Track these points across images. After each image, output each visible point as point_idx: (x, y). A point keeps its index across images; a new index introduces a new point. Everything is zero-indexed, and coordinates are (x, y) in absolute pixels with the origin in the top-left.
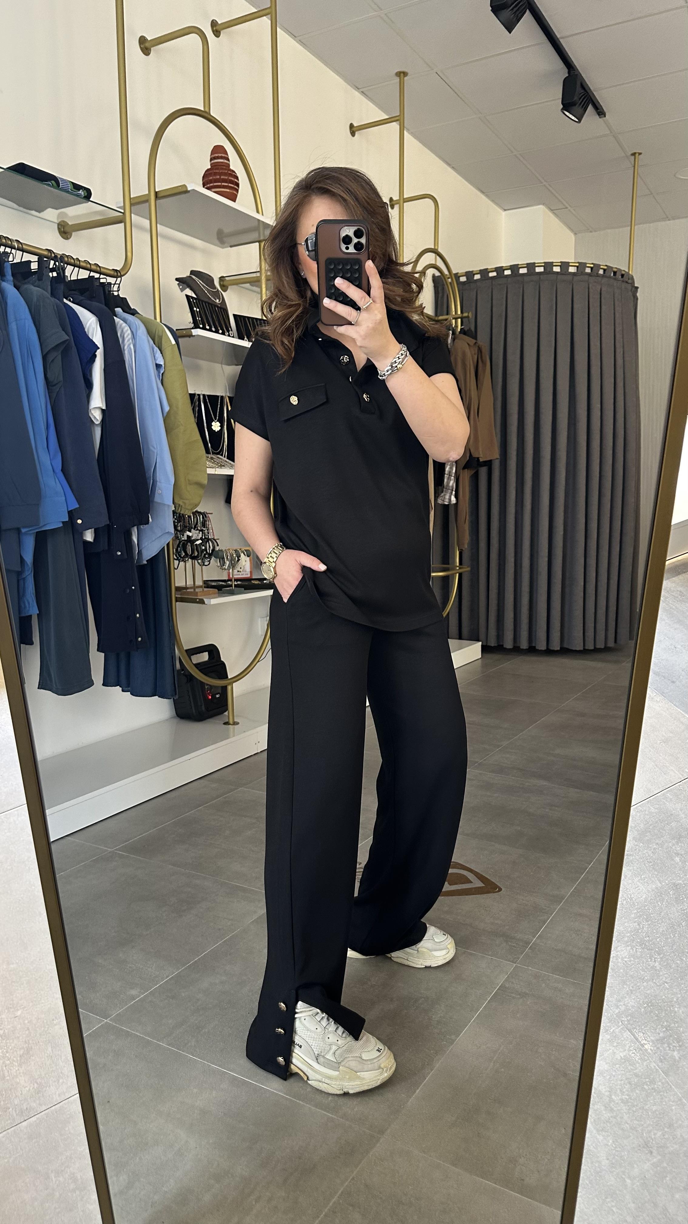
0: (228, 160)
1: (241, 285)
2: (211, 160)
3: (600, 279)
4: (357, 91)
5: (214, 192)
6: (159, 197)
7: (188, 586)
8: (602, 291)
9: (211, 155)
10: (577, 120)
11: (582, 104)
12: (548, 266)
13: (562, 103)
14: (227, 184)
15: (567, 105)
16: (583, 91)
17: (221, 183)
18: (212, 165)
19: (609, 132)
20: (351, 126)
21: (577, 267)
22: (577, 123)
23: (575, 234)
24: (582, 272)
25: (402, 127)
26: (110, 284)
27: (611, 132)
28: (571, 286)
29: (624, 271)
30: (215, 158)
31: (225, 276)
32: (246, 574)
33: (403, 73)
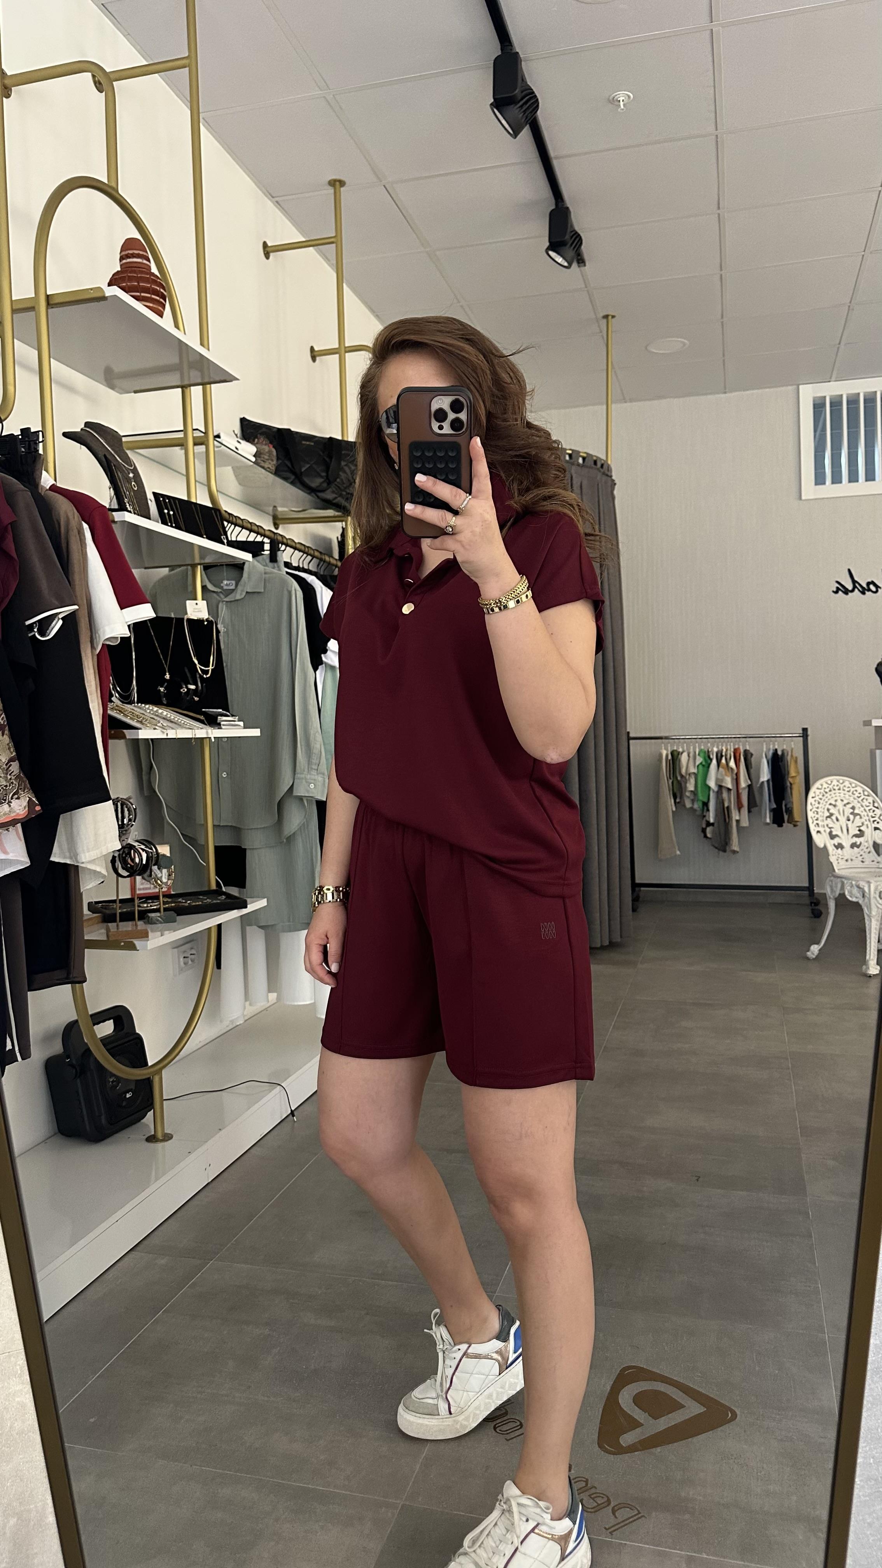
0: (149, 261)
2: (121, 258)
4: (269, 199)
6: (53, 304)
8: (583, 484)
9: (120, 254)
10: (566, 264)
11: (573, 246)
13: (550, 241)
15: (554, 246)
18: (123, 267)
19: (583, 286)
20: (265, 245)
22: (564, 269)
25: (339, 254)
27: (586, 287)
29: (604, 461)
30: (126, 257)
33: (340, 181)
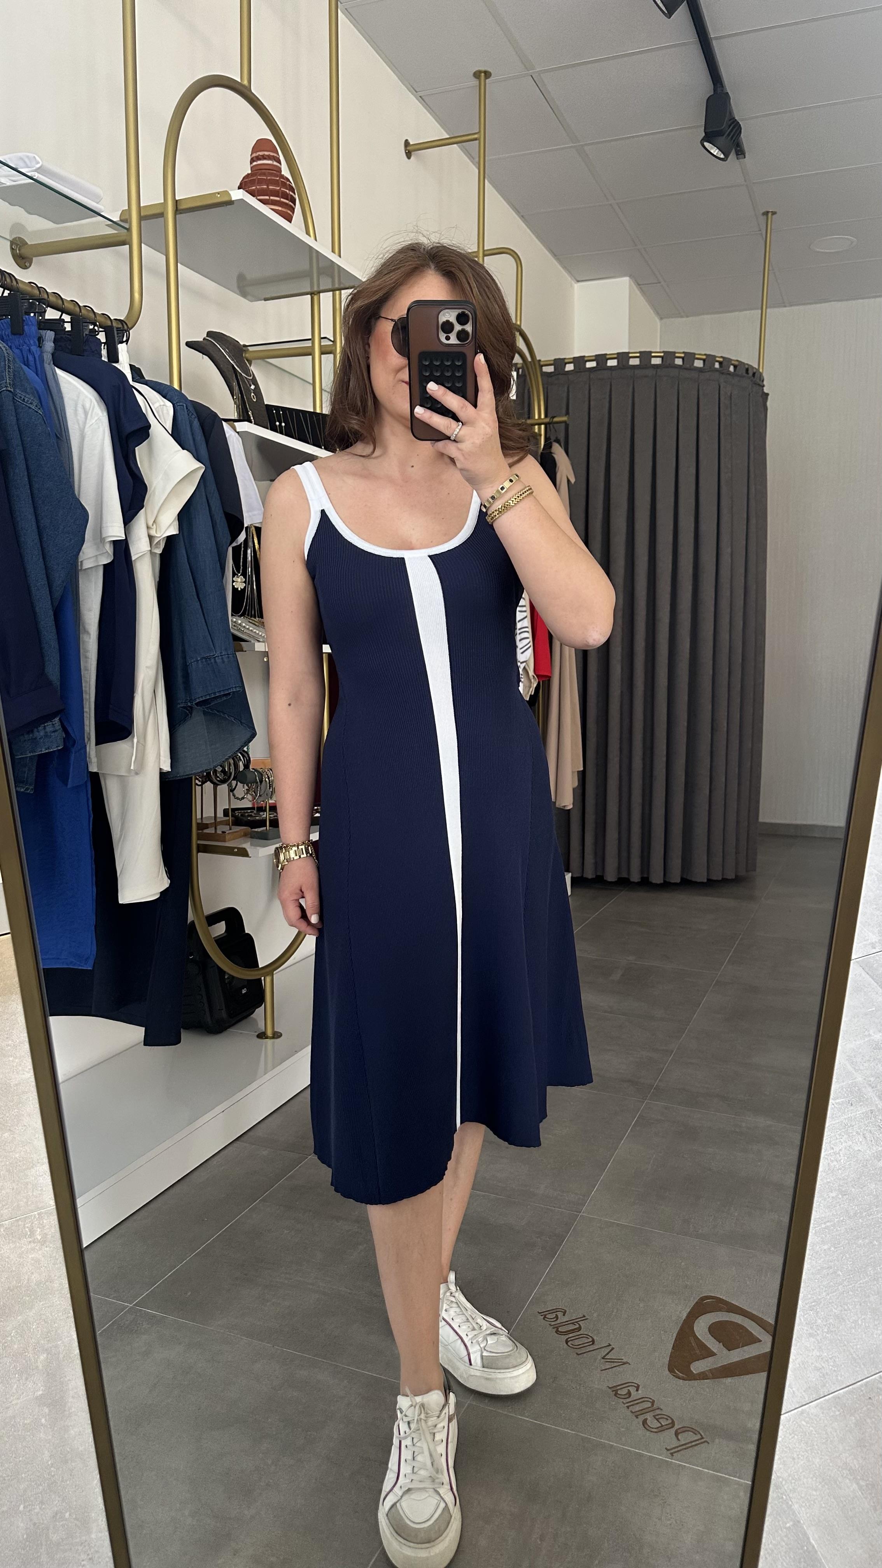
0: (280, 163)
1: (277, 358)
2: (252, 161)
3: (730, 378)
4: (413, 94)
6: (180, 210)
8: (733, 395)
9: (251, 155)
10: (722, 156)
11: (731, 135)
12: (665, 356)
13: (705, 133)
14: (278, 199)
15: (710, 136)
17: (269, 196)
18: (253, 169)
19: (742, 180)
20: (407, 143)
21: (704, 361)
22: (720, 162)
23: (661, 319)
25: (482, 149)
27: (745, 181)
28: (699, 387)
30: (258, 158)
33: (486, 72)
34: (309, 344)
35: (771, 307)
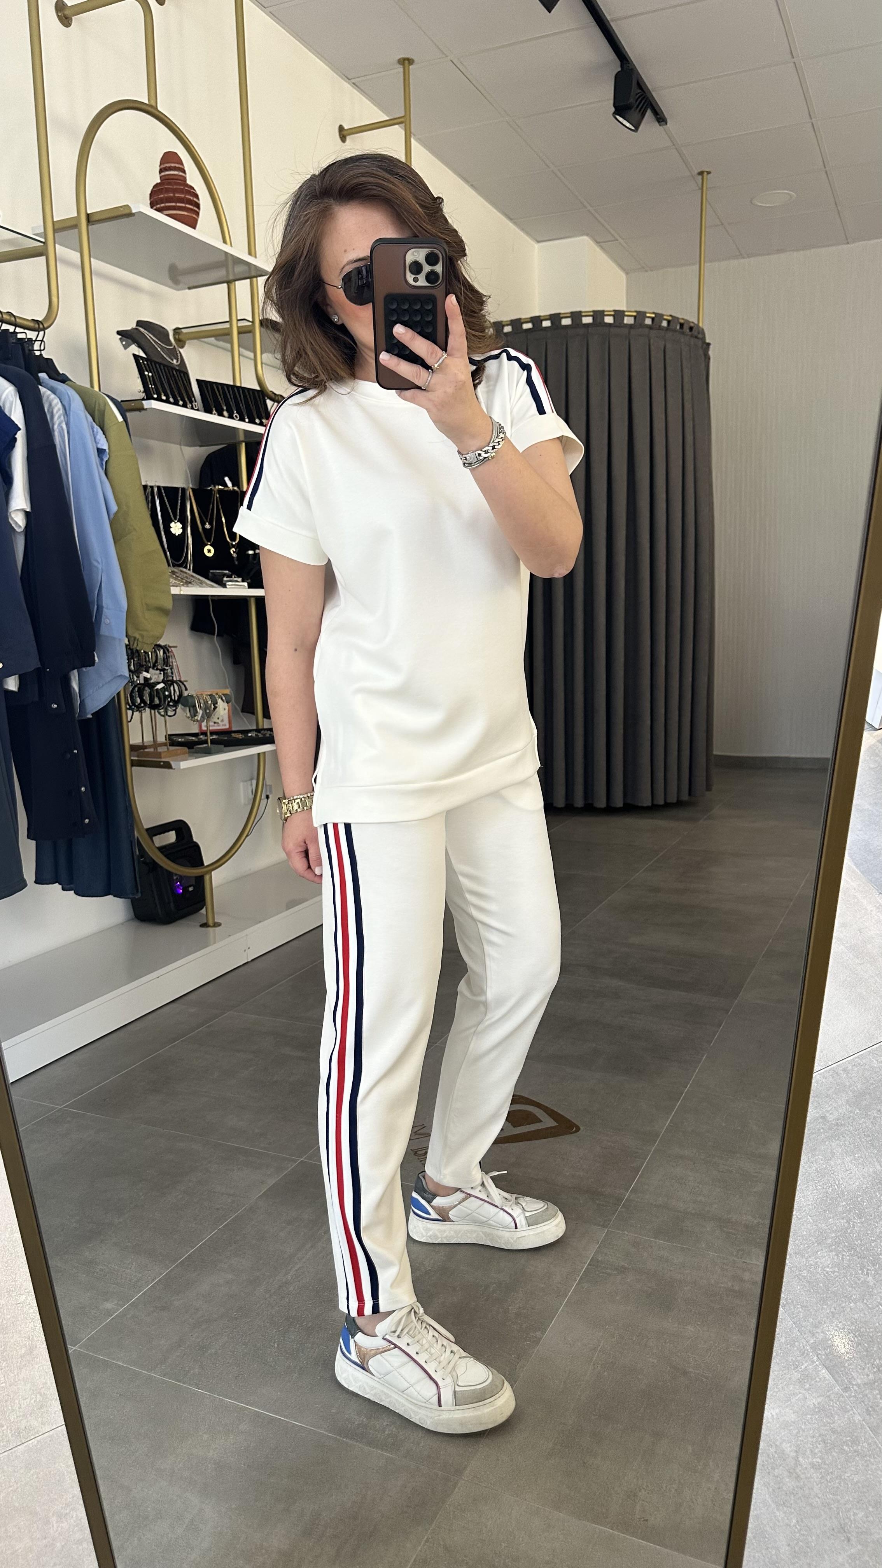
0: (184, 172)
1: (203, 340)
2: (161, 171)
3: (663, 332)
4: (346, 81)
5: (167, 215)
6: (92, 222)
7: (145, 744)
8: (666, 348)
9: (160, 166)
10: (633, 128)
11: (640, 107)
12: (598, 315)
13: (615, 106)
14: (183, 205)
15: (621, 109)
16: (640, 91)
17: (176, 203)
18: (162, 179)
19: (670, 144)
20: (341, 128)
21: (635, 317)
22: (633, 132)
23: (627, 273)
24: (641, 325)
25: (408, 132)
26: (30, 340)
27: (674, 145)
28: (627, 342)
29: (693, 322)
30: (166, 169)
31: (181, 327)
32: (223, 725)
33: (408, 60)
34: (227, 325)
35: (710, 261)
